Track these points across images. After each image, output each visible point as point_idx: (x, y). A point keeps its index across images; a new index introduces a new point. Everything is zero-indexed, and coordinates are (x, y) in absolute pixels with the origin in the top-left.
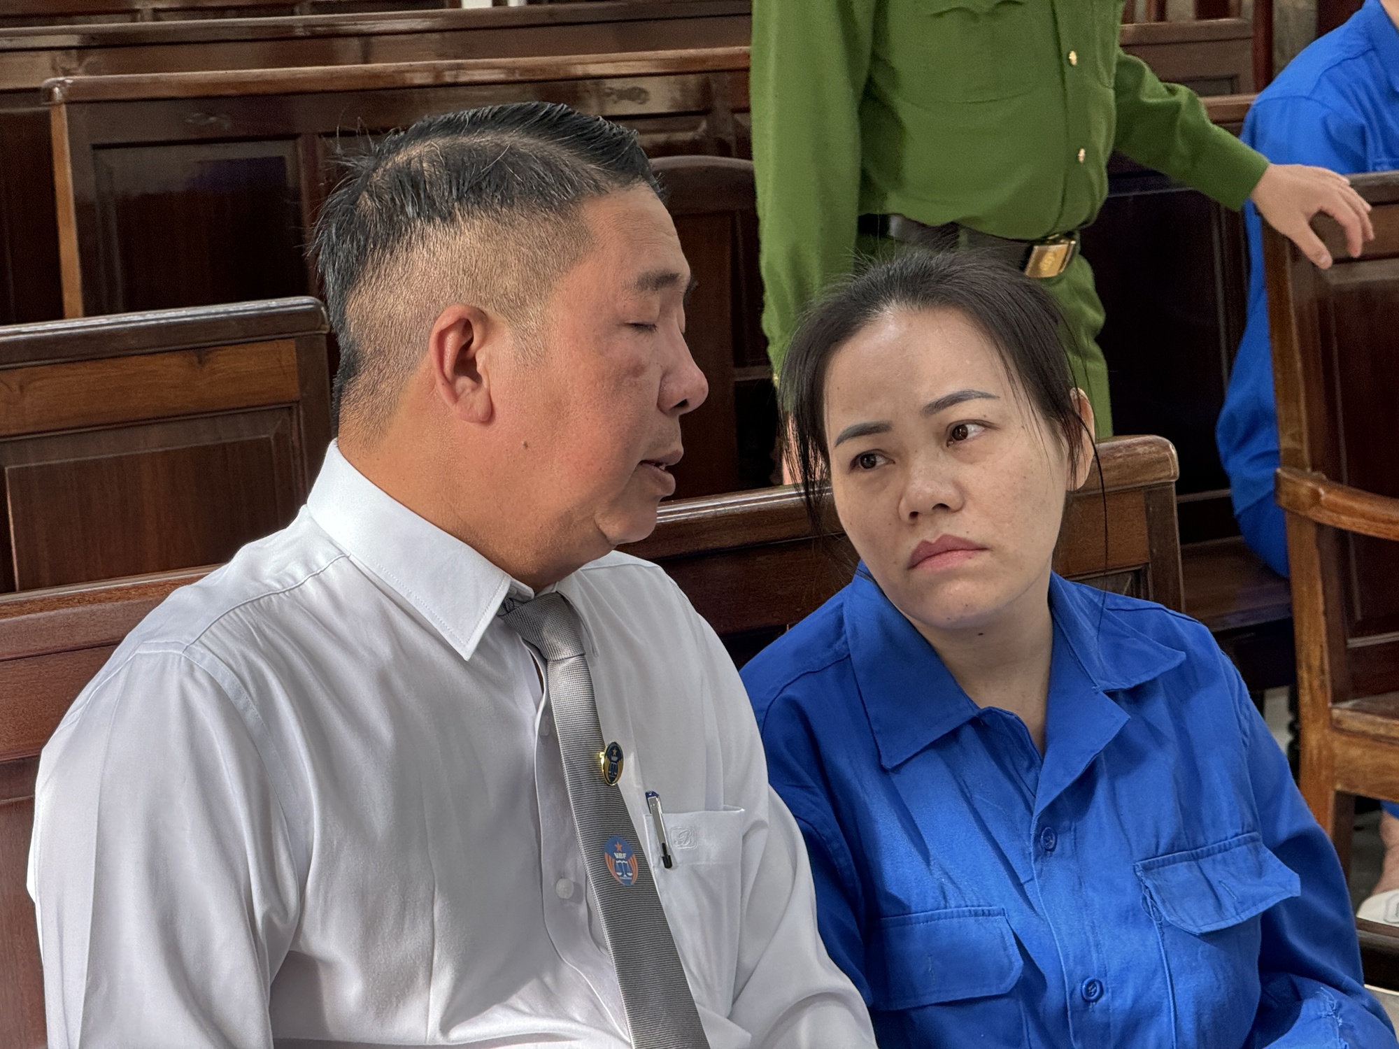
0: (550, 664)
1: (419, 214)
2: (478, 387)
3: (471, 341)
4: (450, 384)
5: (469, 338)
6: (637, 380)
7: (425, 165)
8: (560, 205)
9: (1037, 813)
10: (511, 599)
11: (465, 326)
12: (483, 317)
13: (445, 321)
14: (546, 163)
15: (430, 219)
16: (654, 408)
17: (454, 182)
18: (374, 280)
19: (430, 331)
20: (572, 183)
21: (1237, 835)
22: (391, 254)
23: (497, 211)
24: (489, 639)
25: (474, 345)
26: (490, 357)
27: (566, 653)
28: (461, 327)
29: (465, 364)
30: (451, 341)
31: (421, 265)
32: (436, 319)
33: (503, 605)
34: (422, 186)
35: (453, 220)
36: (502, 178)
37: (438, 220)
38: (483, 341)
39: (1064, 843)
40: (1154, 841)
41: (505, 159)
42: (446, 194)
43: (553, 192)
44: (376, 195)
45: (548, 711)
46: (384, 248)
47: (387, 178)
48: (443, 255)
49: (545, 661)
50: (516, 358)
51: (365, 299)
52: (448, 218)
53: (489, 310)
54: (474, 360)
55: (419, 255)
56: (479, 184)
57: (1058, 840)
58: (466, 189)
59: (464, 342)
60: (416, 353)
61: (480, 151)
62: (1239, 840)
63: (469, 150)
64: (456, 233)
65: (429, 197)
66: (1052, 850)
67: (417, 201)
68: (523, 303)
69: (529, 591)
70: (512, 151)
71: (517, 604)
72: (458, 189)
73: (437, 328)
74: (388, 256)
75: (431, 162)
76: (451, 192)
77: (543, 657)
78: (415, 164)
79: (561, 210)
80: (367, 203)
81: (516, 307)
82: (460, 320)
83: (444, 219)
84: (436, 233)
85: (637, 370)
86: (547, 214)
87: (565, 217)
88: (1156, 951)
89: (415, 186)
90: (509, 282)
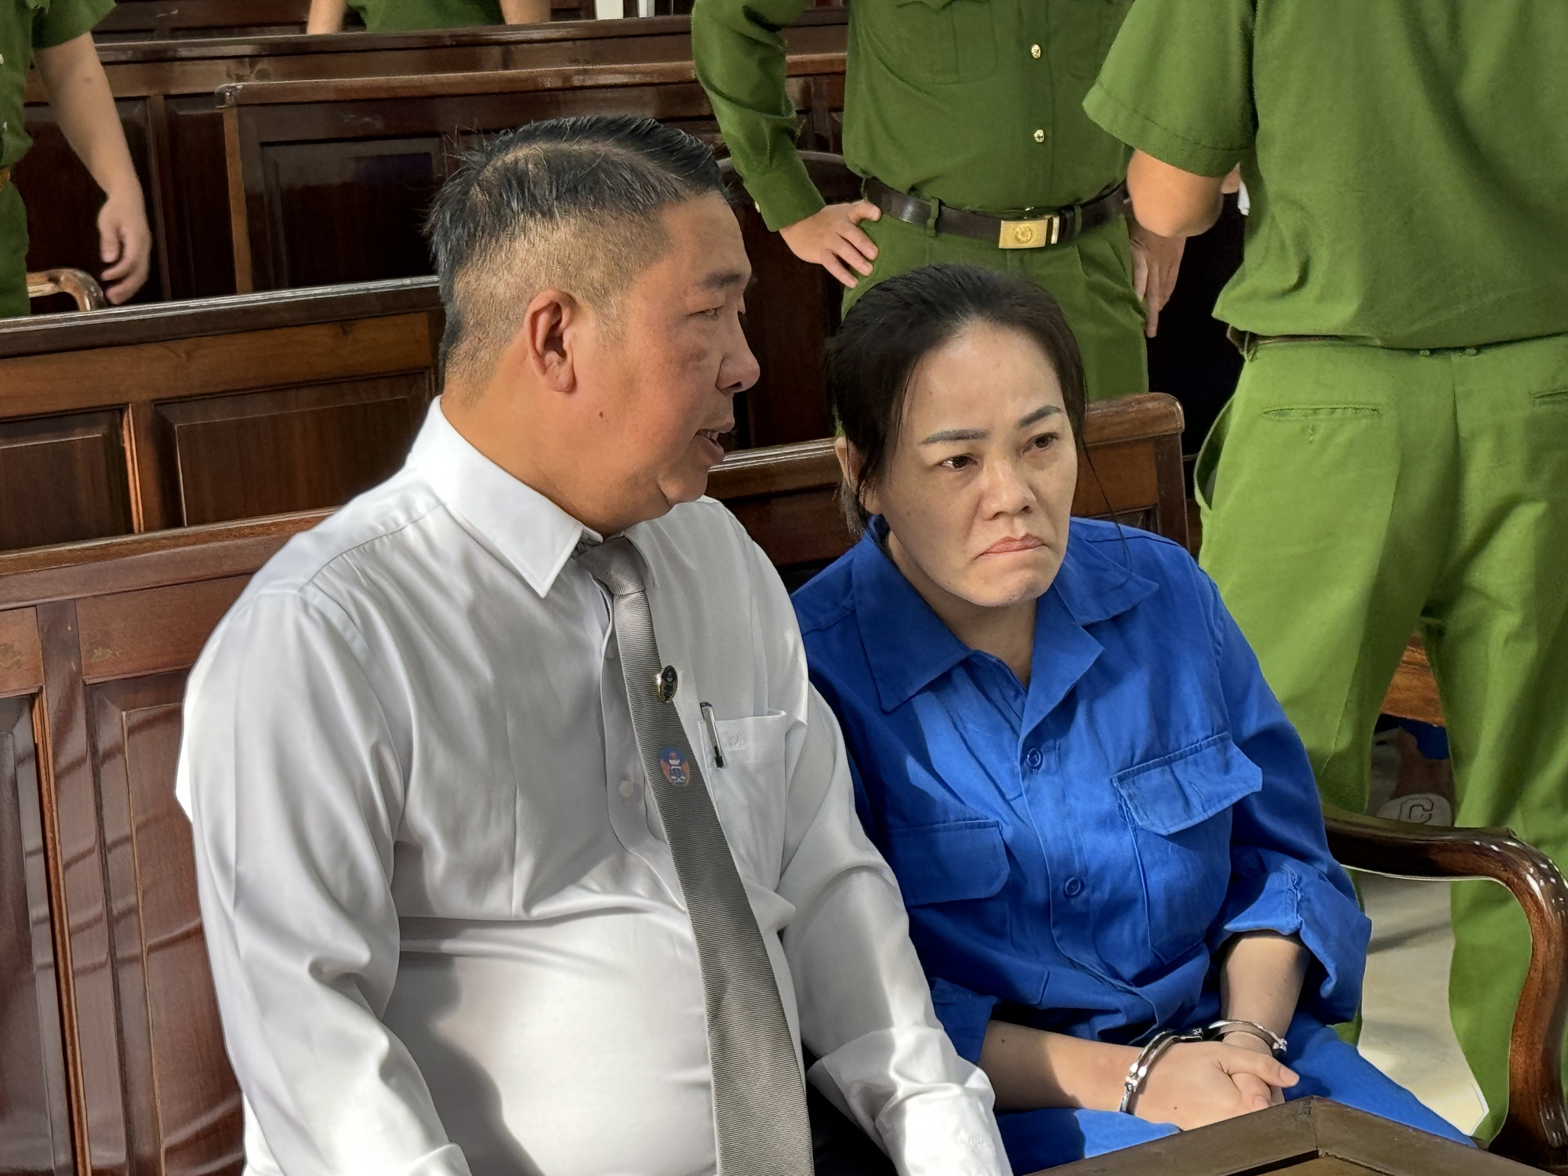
0: (615, 598)
1: (522, 210)
2: (563, 361)
3: (559, 321)
4: (540, 357)
5: (559, 318)
6: (700, 363)
7: (530, 166)
8: (644, 208)
9: (1023, 736)
10: (583, 543)
11: (555, 309)
12: (571, 302)
13: (539, 303)
14: (633, 170)
15: (532, 214)
16: (713, 388)
17: (555, 183)
18: (480, 262)
19: (525, 311)
20: (654, 189)
21: (1207, 737)
22: (496, 243)
23: (589, 211)
24: (563, 576)
25: (563, 325)
26: (575, 337)
27: (630, 589)
28: (552, 308)
29: (554, 340)
30: (543, 320)
31: (521, 254)
32: (531, 300)
33: (576, 548)
34: (526, 186)
35: (552, 216)
36: (596, 182)
37: (539, 216)
38: (570, 323)
39: (1048, 760)
40: (1129, 754)
41: (599, 166)
42: (547, 193)
43: (638, 197)
44: (486, 189)
45: (613, 636)
46: (491, 235)
47: (497, 175)
48: (541, 246)
49: (612, 595)
50: (597, 339)
51: (472, 278)
52: (548, 214)
53: (577, 296)
54: (561, 338)
55: (521, 246)
56: (575, 187)
57: (1044, 759)
58: (564, 191)
59: (554, 322)
60: (513, 328)
61: (579, 157)
62: (1208, 742)
63: (568, 156)
64: (553, 229)
65: (533, 196)
66: (1038, 767)
67: (522, 197)
68: (606, 292)
69: (599, 537)
70: (606, 159)
71: (587, 547)
72: (557, 191)
73: (531, 309)
74: (494, 243)
75: (536, 165)
76: (551, 192)
77: (611, 592)
78: (521, 165)
79: (644, 213)
80: (477, 194)
81: (600, 296)
82: (551, 304)
83: (544, 215)
84: (536, 227)
85: (699, 355)
86: (633, 216)
87: (647, 219)
88: (1131, 850)
89: (521, 184)
90: (596, 274)
